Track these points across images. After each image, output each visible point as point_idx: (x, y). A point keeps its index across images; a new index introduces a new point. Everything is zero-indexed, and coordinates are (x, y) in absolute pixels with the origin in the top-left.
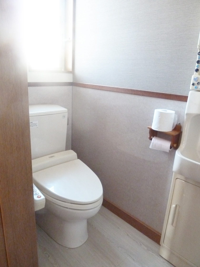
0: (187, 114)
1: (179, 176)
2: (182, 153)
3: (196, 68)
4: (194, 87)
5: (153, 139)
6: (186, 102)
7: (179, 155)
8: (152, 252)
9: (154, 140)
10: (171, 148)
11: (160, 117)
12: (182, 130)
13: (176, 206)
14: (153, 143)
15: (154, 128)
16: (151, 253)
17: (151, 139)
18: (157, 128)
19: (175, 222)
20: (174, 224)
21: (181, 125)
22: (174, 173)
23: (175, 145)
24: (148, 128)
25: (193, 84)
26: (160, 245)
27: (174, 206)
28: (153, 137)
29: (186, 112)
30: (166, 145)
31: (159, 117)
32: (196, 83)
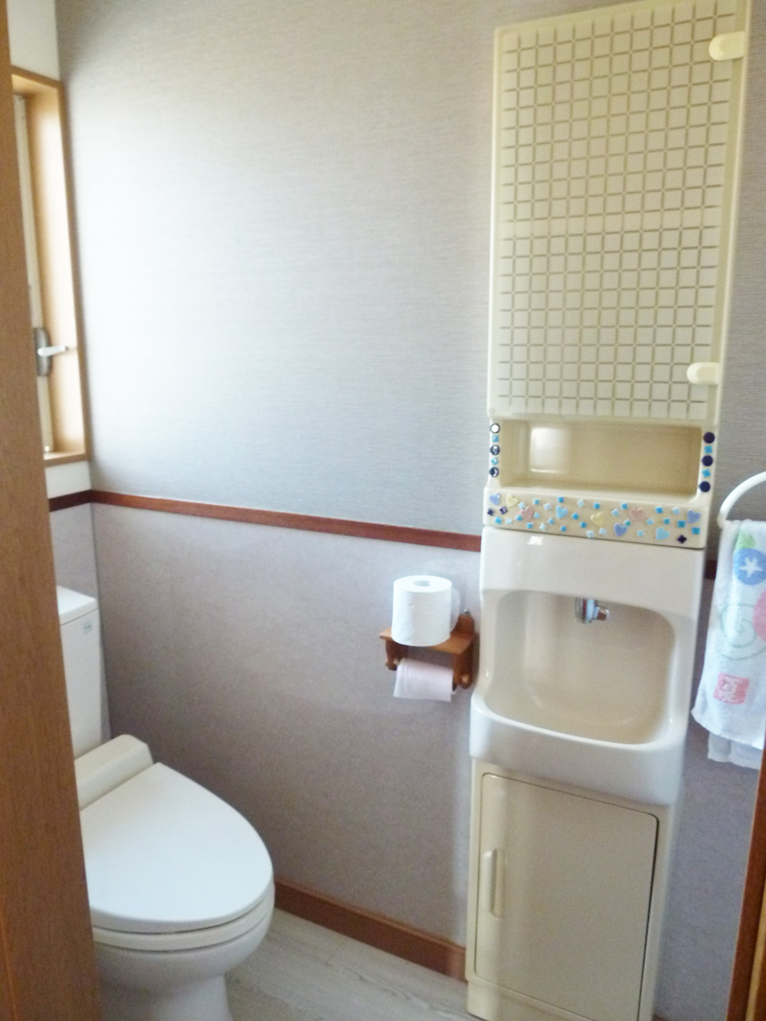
0: (486, 592)
1: (491, 768)
2: (490, 704)
3: (491, 466)
4: (494, 519)
5: (400, 668)
6: (477, 553)
7: (480, 711)
8: (447, 1012)
9: (403, 671)
10: (454, 687)
11: (412, 607)
12: (476, 629)
13: (495, 854)
14: (402, 681)
15: (400, 636)
16: (445, 1015)
17: (394, 668)
18: (409, 639)
19: (498, 903)
20: (497, 910)
21: (473, 615)
22: (474, 761)
23: (465, 679)
24: (382, 637)
25: (491, 512)
26: (466, 982)
27: (488, 855)
28: (399, 659)
29: (481, 587)
30: (441, 681)
31: (411, 605)
32: (497, 508)
